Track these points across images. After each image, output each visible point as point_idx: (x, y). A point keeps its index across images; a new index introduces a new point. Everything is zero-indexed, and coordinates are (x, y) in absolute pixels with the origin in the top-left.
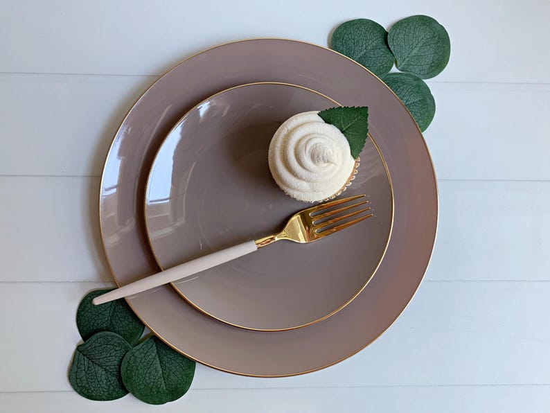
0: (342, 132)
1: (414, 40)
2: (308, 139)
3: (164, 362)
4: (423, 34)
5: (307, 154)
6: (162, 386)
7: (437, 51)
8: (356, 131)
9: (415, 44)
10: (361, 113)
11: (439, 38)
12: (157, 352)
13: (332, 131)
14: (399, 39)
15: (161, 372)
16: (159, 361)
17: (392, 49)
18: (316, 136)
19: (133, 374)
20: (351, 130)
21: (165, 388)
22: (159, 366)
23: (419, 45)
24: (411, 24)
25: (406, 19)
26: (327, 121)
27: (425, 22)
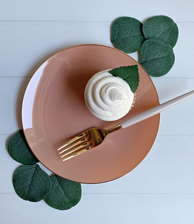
0: (124, 80)
1: (158, 30)
2: (106, 87)
3: (64, 188)
4: (164, 27)
5: (107, 96)
6: (66, 200)
7: (170, 38)
8: (132, 78)
9: (158, 32)
10: (134, 69)
11: (173, 30)
12: (59, 183)
13: (118, 81)
14: (149, 28)
15: (64, 193)
16: (61, 188)
17: (144, 33)
18: (110, 85)
19: (50, 197)
20: (129, 78)
21: (68, 200)
22: (62, 190)
23: (161, 33)
24: (158, 20)
25: (156, 17)
26: (115, 76)
27: (166, 20)
